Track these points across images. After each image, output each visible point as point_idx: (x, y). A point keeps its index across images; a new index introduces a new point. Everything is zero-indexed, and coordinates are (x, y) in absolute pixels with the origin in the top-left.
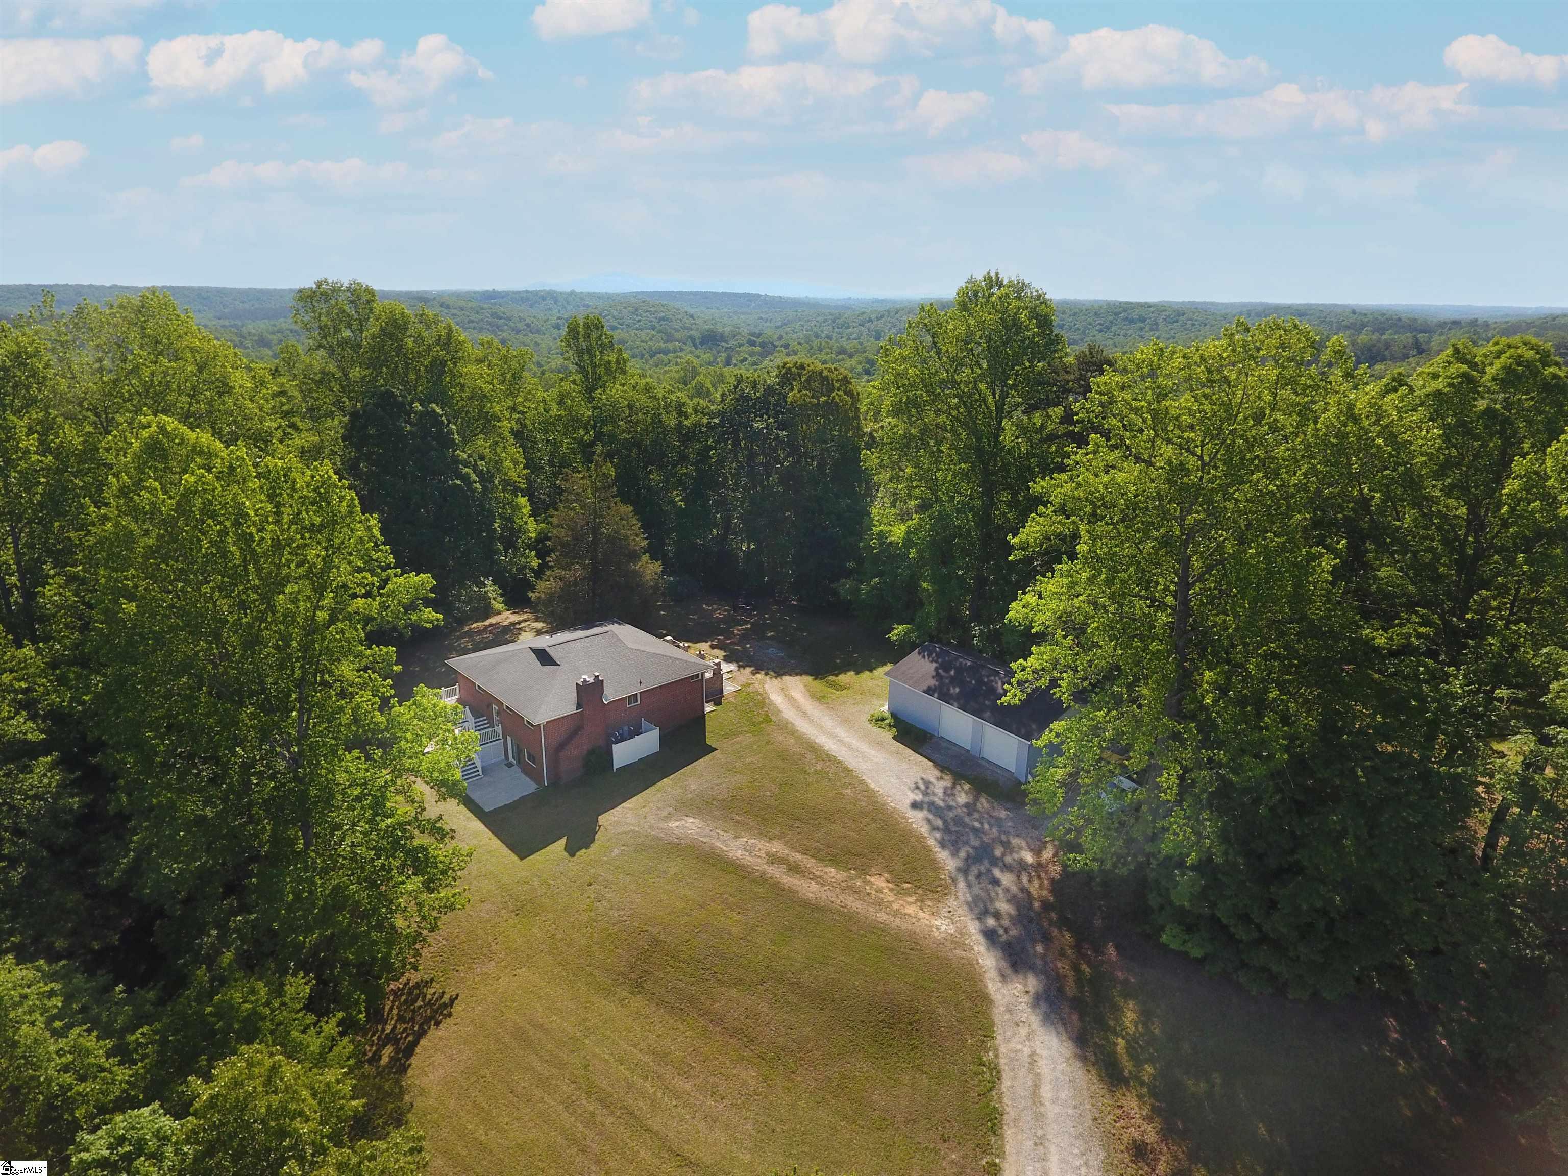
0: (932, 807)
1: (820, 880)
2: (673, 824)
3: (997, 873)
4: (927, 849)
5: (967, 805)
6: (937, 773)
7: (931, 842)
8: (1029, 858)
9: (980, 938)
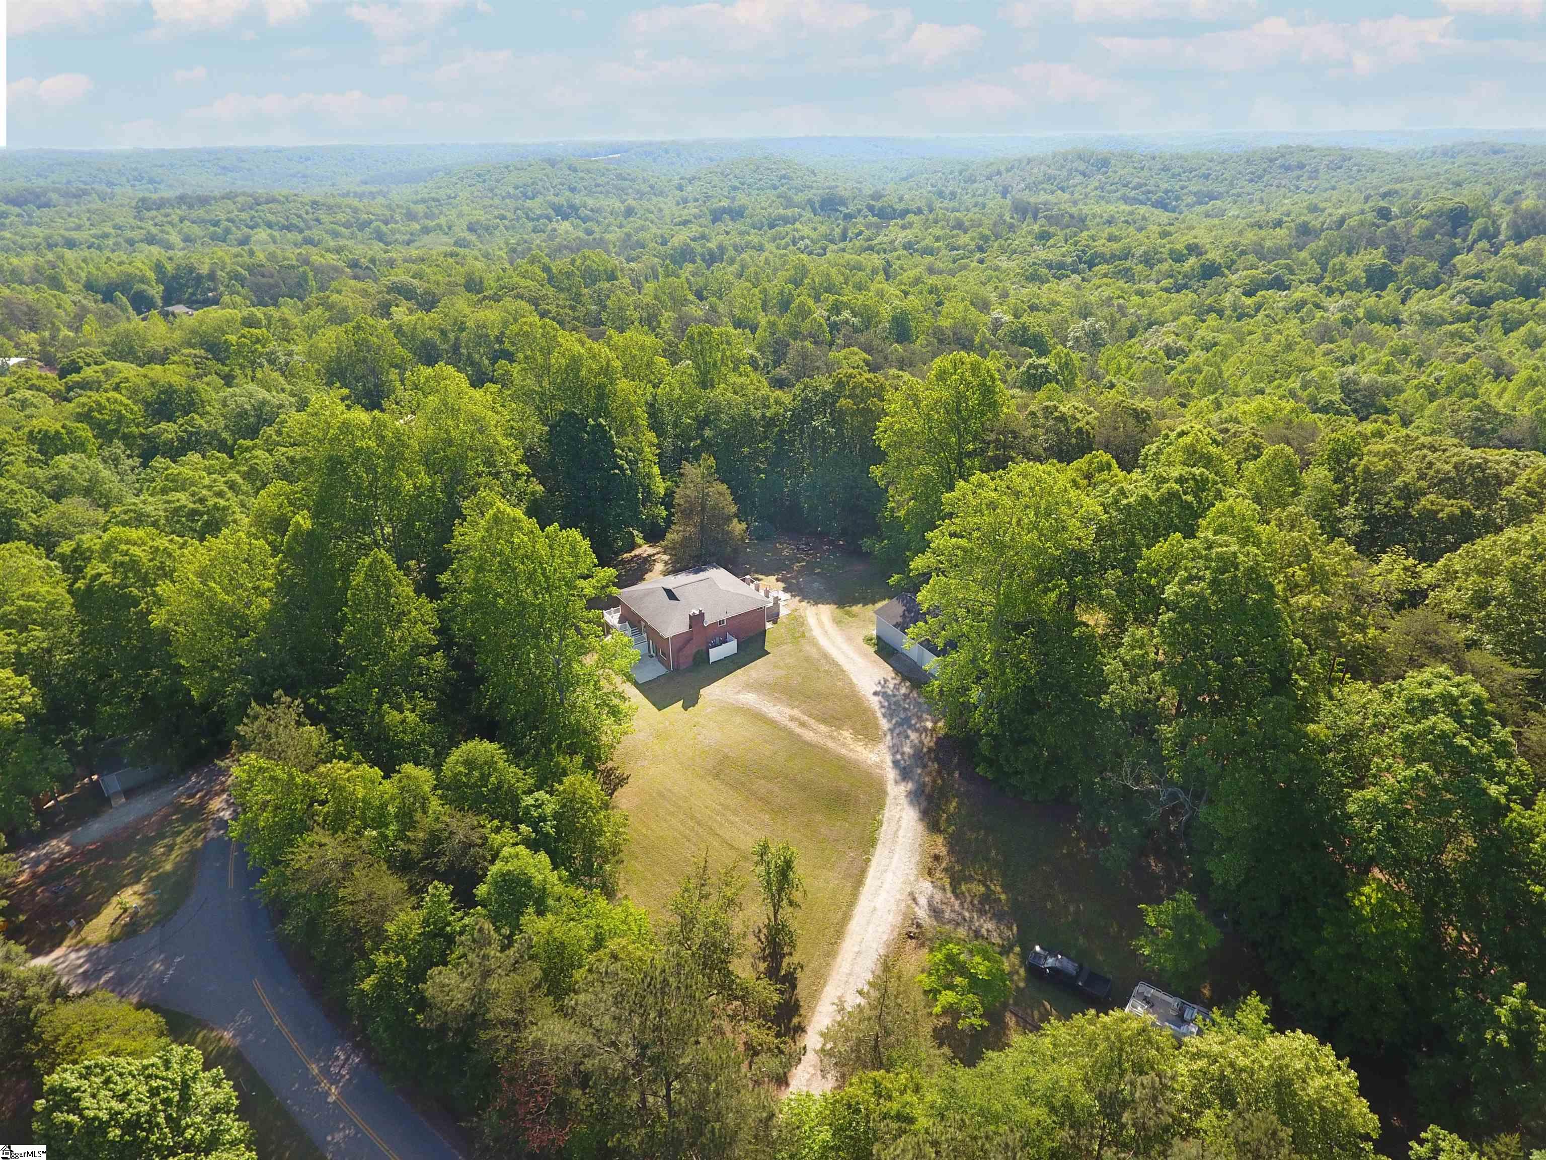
0: (885, 695)
1: (815, 731)
2: (741, 696)
3: (909, 732)
4: (876, 718)
5: (904, 695)
6: (893, 675)
7: (879, 715)
8: (929, 725)
9: (891, 765)
